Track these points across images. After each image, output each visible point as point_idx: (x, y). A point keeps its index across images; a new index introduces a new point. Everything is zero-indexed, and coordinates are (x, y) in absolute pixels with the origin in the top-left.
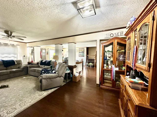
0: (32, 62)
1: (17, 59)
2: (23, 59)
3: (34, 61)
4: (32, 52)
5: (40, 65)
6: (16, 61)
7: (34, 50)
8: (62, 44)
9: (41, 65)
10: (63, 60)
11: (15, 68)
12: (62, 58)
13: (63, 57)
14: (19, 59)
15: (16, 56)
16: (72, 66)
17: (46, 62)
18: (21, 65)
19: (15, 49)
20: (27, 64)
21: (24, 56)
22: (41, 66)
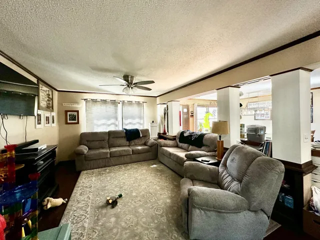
0: (165, 133)
1: (143, 127)
2: (151, 127)
3: (168, 132)
4: (165, 114)
5: (178, 143)
6: (142, 131)
7: (168, 109)
8: (237, 87)
9: (180, 142)
10: (242, 136)
11: (140, 143)
12: (240, 128)
13: (242, 126)
14: (145, 128)
15: (142, 122)
16: (299, 166)
17: (191, 136)
18: (148, 138)
19: (141, 109)
20: (157, 136)
21: (153, 122)
22: (181, 144)
